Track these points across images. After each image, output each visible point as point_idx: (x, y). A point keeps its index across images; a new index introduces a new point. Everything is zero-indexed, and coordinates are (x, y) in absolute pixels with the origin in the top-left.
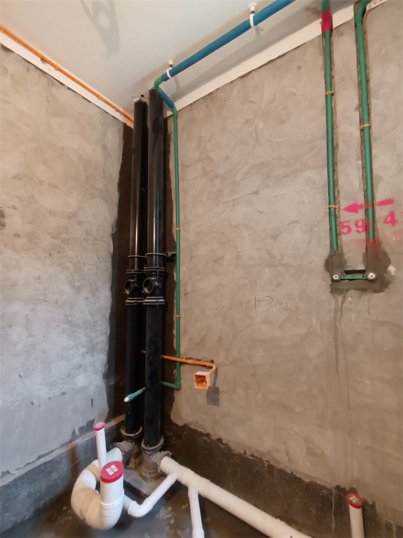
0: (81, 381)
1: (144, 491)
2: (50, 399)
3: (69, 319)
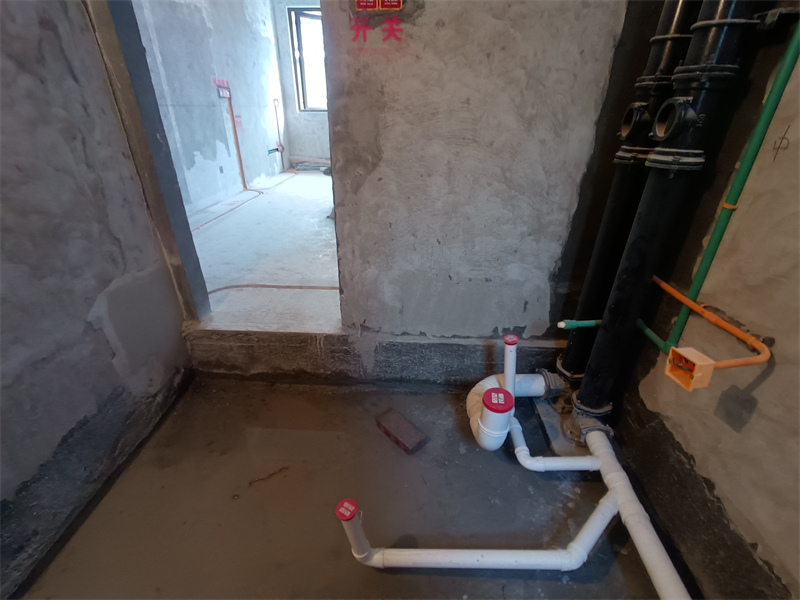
0: (514, 271)
1: (555, 445)
2: (470, 280)
3: (508, 174)
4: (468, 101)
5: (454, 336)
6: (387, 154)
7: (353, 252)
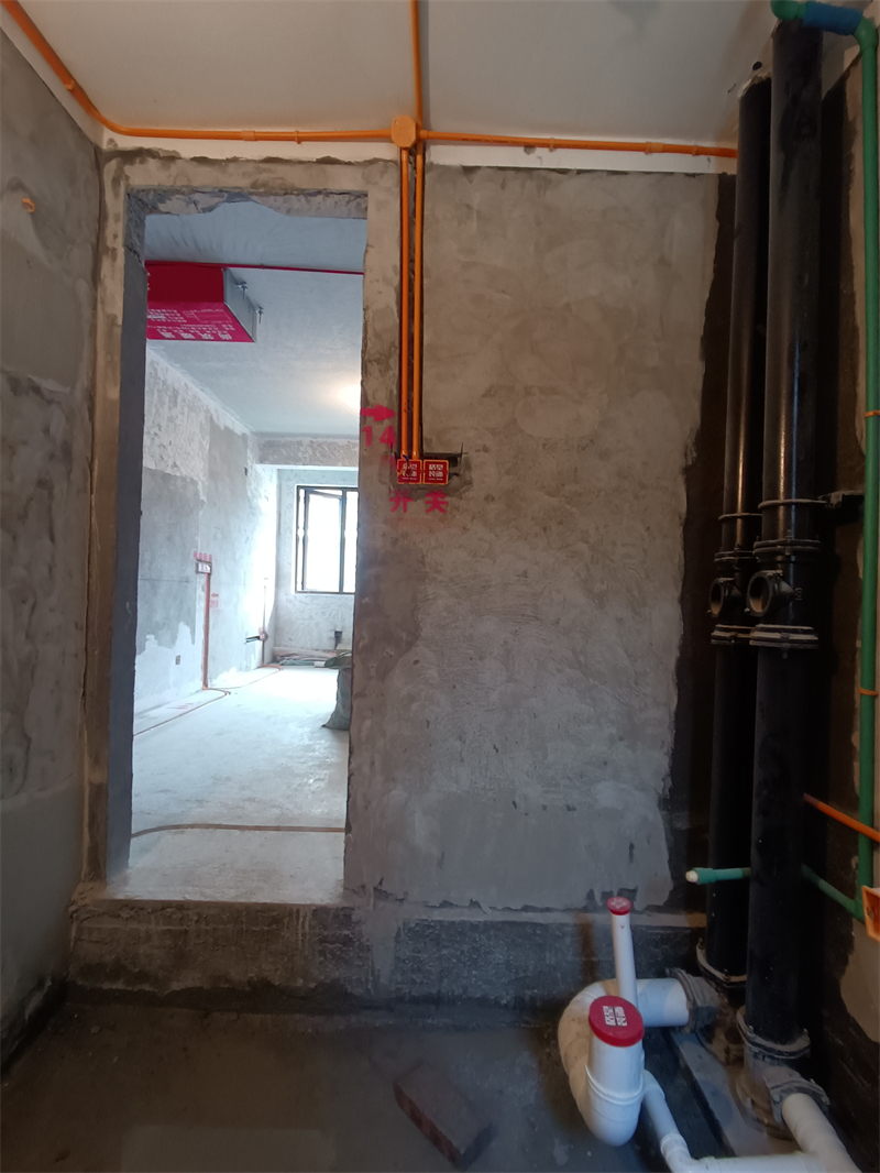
2: (544, 808)
4: (525, 574)
5: (526, 909)
6: (426, 631)
7: (373, 764)
